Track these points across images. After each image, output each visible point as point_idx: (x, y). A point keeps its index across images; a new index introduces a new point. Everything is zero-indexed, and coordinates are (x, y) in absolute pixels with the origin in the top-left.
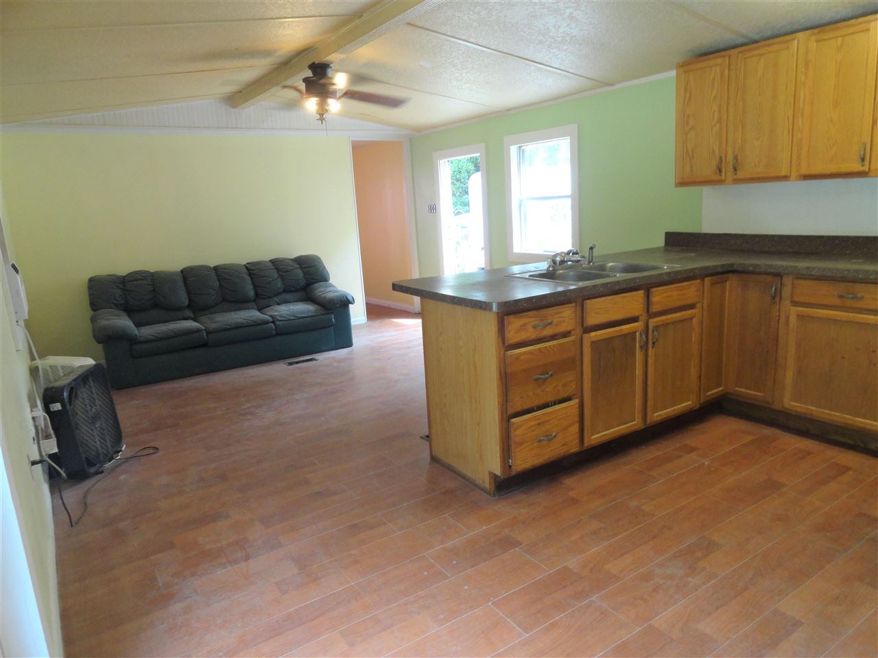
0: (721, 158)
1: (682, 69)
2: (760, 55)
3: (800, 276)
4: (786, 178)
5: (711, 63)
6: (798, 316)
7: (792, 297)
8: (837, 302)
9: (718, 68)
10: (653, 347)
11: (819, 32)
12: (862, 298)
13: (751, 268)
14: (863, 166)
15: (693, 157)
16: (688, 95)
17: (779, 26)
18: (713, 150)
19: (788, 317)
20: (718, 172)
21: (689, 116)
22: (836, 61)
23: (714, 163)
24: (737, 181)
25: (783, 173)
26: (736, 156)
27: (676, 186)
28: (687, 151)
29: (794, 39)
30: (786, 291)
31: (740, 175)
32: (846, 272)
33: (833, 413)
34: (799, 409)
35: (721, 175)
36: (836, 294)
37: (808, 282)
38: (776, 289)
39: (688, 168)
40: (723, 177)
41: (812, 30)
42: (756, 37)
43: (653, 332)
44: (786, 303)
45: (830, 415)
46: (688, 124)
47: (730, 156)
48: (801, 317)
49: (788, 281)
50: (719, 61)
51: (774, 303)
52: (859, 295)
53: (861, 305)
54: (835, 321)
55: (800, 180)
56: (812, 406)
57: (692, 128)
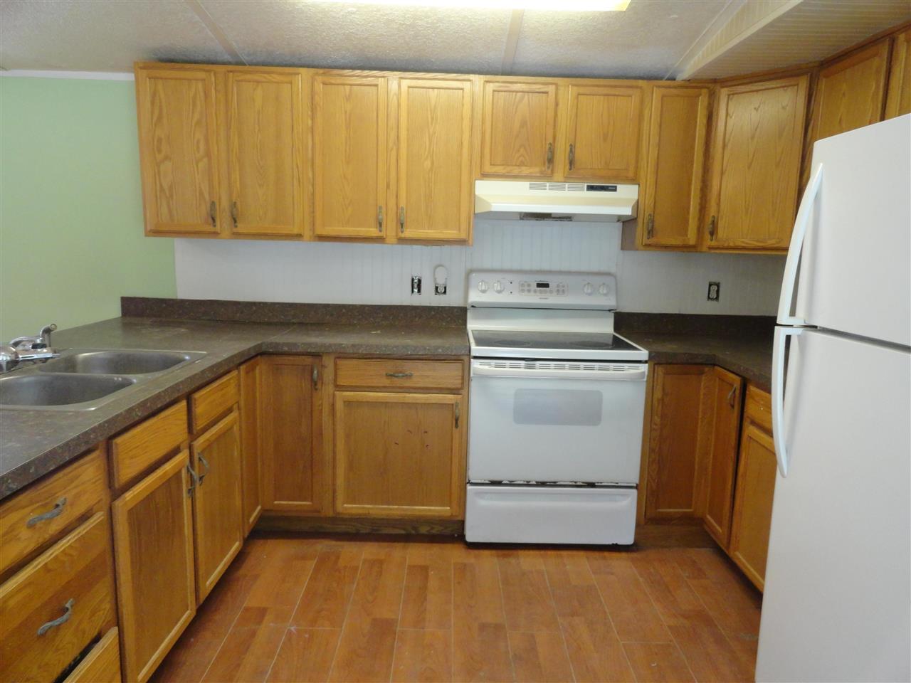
0: (213, 203)
1: (144, 73)
2: (258, 82)
3: (342, 355)
4: (299, 236)
5: (188, 74)
6: (345, 402)
7: (335, 380)
8: (386, 382)
9: (200, 85)
10: (200, 485)
11: (324, 73)
12: (410, 376)
13: (286, 349)
14: (380, 231)
15: (171, 196)
16: (157, 112)
17: (278, 53)
18: (201, 194)
19: (333, 406)
20: (210, 220)
21: (160, 140)
22: (346, 112)
23: (204, 209)
24: (237, 235)
25: (296, 231)
26: (235, 203)
27: (146, 235)
28: (162, 189)
29: (298, 74)
30: (328, 374)
31: (241, 228)
32: (395, 349)
33: (391, 507)
34: (354, 512)
35: (215, 226)
36: (384, 373)
37: (355, 362)
38: (318, 372)
39: (164, 210)
40: (218, 228)
41: (316, 69)
42: (245, 58)
43: (200, 459)
44: (329, 389)
45: (391, 509)
46: (160, 151)
47: (225, 203)
48: (348, 403)
49: (329, 362)
50: (201, 75)
51: (316, 389)
52: (408, 373)
53: (408, 383)
54: (386, 404)
55: (314, 241)
56: (368, 504)
57: (167, 158)
